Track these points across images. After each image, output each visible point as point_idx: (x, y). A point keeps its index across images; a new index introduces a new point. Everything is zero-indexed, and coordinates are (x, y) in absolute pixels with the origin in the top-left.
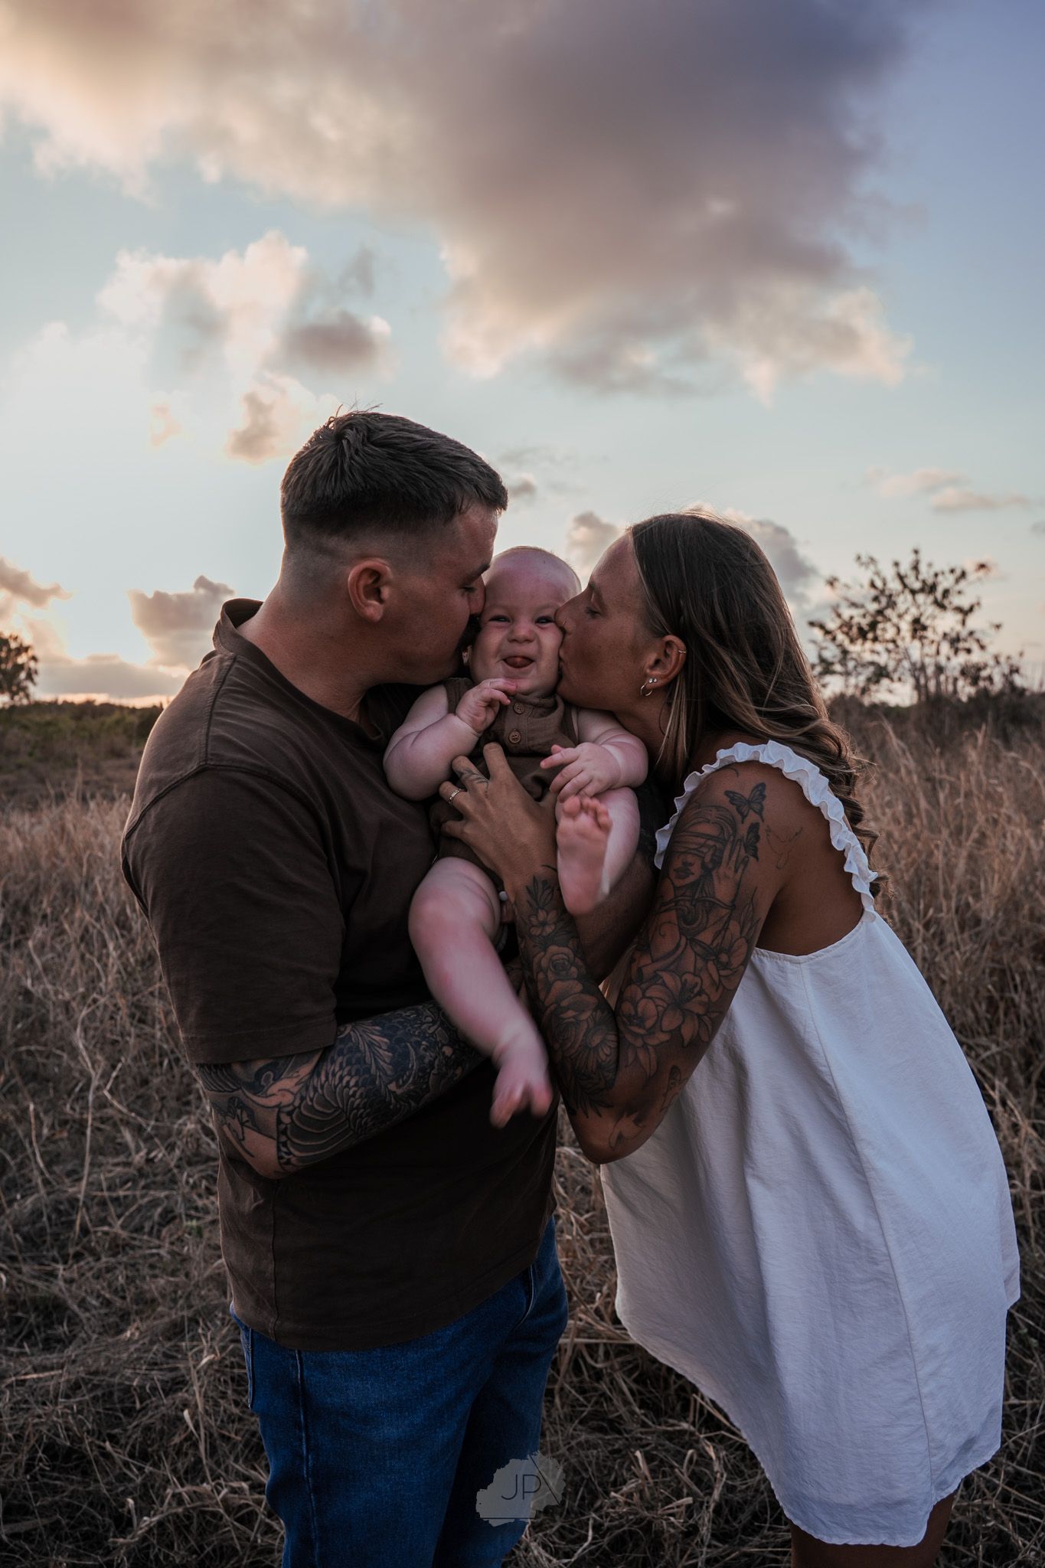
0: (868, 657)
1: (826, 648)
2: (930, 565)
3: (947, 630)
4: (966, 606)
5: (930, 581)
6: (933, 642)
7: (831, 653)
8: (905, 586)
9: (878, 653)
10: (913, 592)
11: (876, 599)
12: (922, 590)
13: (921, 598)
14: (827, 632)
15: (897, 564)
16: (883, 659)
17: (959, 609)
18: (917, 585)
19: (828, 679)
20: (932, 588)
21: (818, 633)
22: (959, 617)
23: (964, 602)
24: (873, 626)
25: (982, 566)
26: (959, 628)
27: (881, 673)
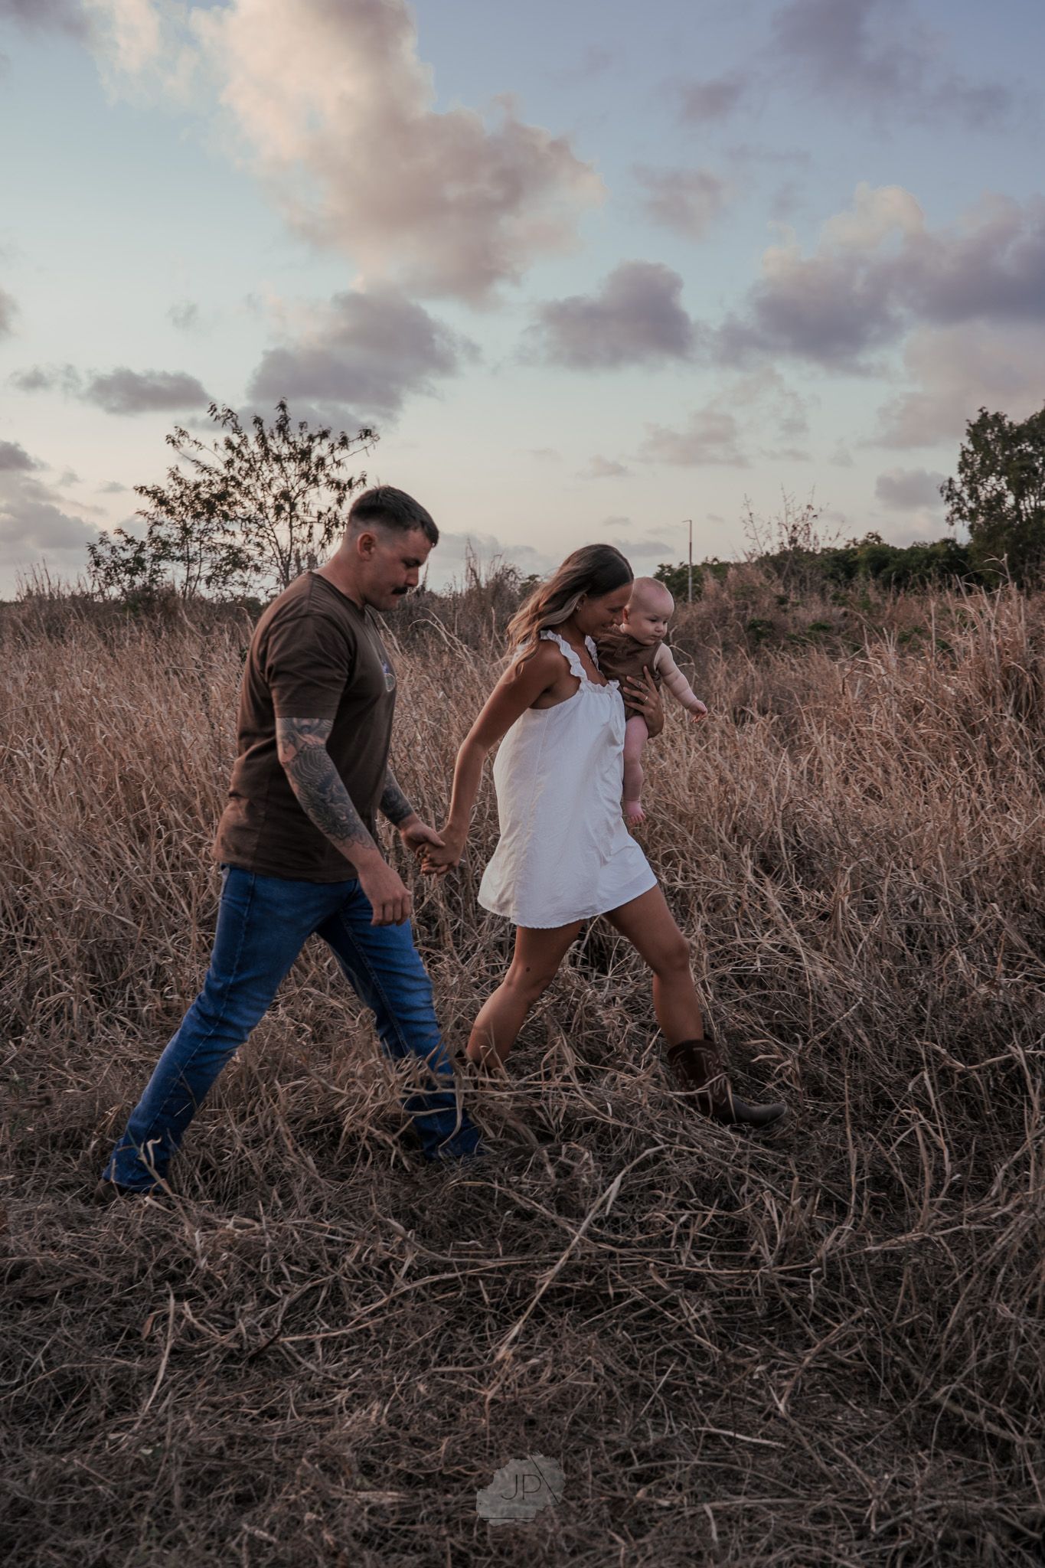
0: (218, 538)
1: (161, 524)
2: (302, 425)
3: (324, 510)
4: (345, 480)
5: (302, 443)
6: (305, 523)
7: (169, 529)
8: (267, 451)
9: (233, 534)
10: (278, 459)
11: (229, 463)
12: (291, 457)
13: (292, 467)
14: (162, 502)
15: (258, 421)
16: (238, 541)
17: (337, 485)
18: (285, 450)
19: (164, 564)
20: (305, 454)
21: (148, 504)
22: (335, 494)
23: (341, 475)
24: (223, 496)
25: (367, 433)
26: (335, 507)
27: (236, 560)
